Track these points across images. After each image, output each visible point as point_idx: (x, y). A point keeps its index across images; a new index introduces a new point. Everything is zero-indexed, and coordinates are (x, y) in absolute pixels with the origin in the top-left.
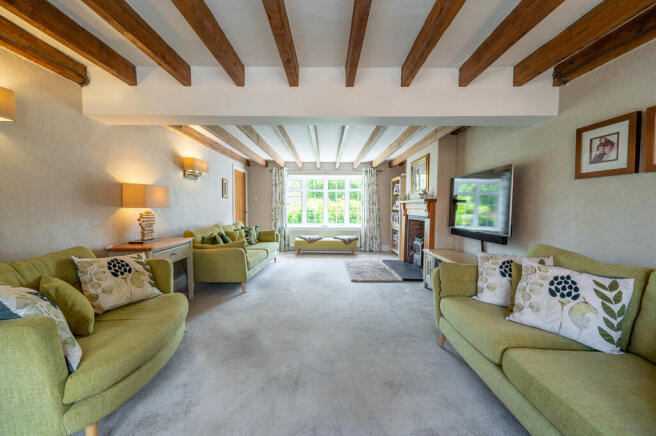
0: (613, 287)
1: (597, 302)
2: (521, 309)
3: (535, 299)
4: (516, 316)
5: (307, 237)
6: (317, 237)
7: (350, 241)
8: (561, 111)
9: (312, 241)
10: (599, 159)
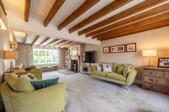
0: (111, 65)
1: (110, 67)
2: (104, 70)
3: (105, 68)
4: (104, 71)
5: (43, 67)
6: (46, 66)
7: (56, 67)
8: (101, 44)
9: (45, 68)
10: (106, 51)
